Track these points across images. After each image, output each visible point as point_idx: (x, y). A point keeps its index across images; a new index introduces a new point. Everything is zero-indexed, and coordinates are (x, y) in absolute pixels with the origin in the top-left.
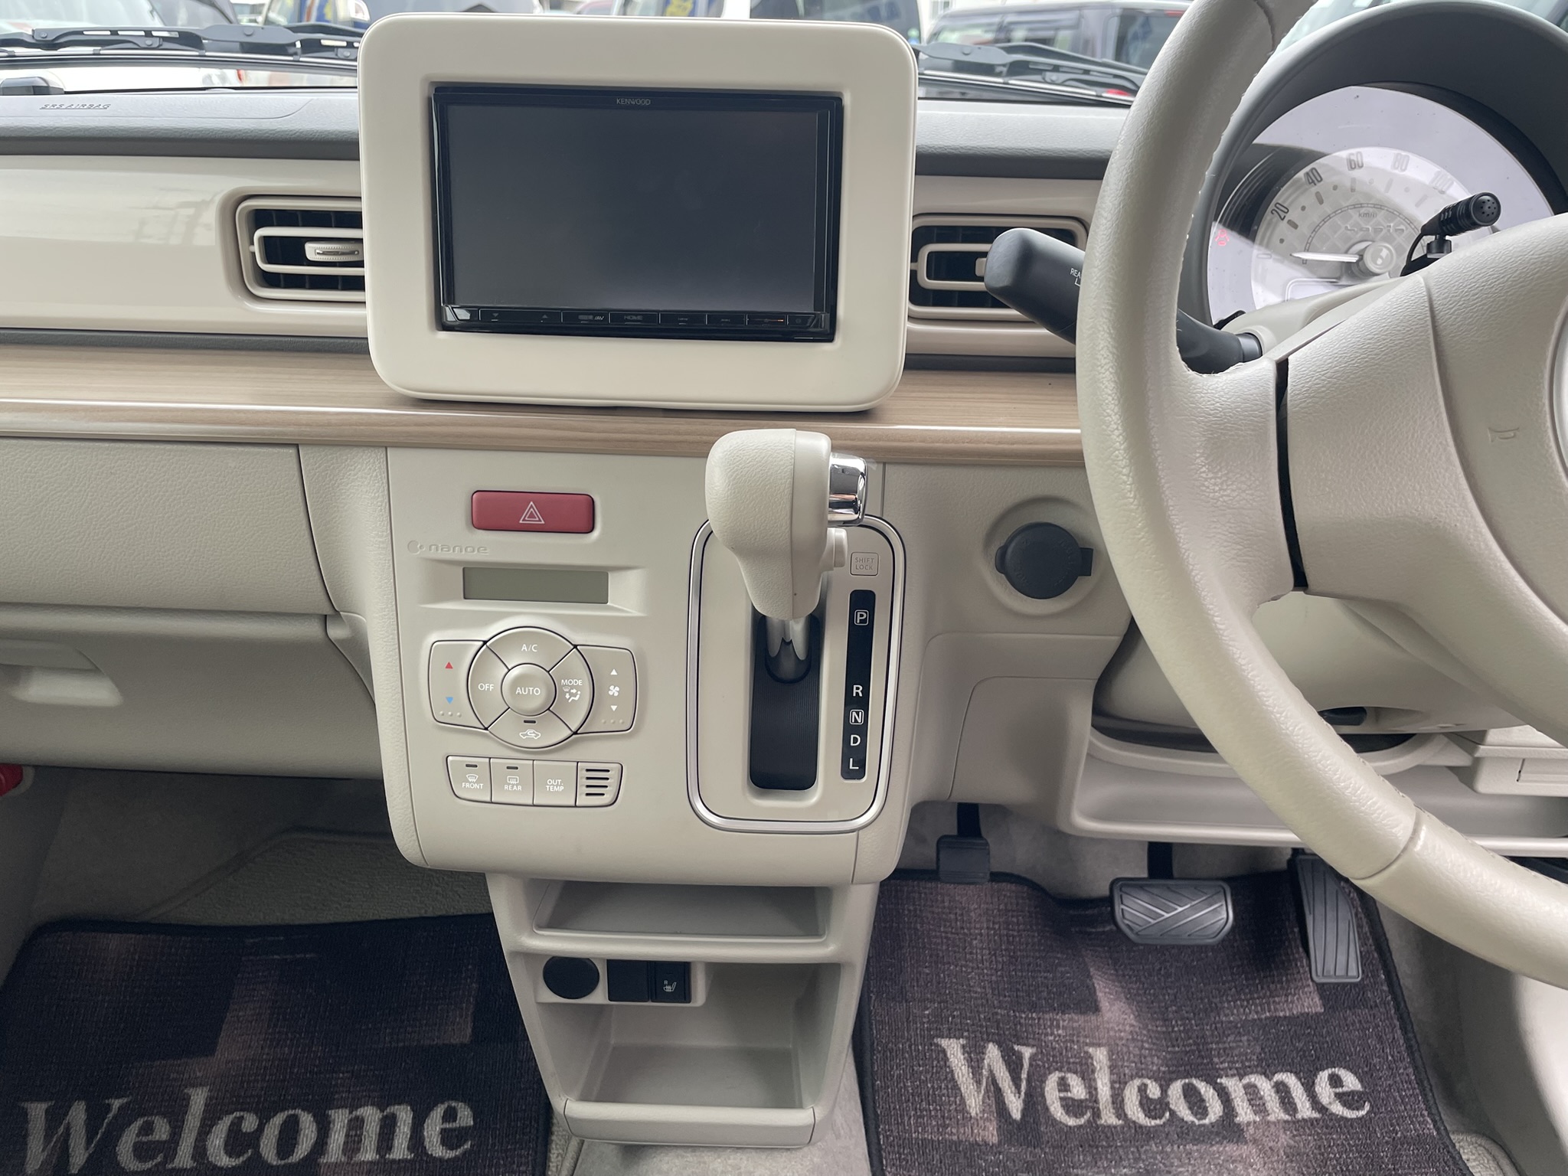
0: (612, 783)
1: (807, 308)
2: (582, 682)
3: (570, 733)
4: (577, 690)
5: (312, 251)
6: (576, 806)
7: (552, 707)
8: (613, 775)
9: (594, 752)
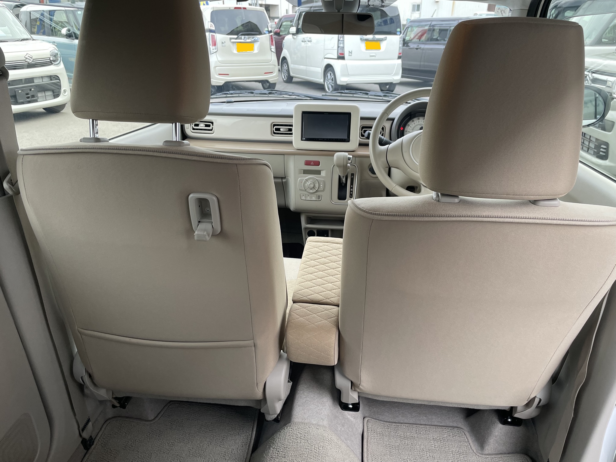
0: (321, 198)
1: (346, 138)
2: (318, 184)
3: (315, 191)
4: (317, 185)
5: (281, 130)
6: (316, 201)
7: (314, 187)
8: (321, 197)
9: (318, 193)
